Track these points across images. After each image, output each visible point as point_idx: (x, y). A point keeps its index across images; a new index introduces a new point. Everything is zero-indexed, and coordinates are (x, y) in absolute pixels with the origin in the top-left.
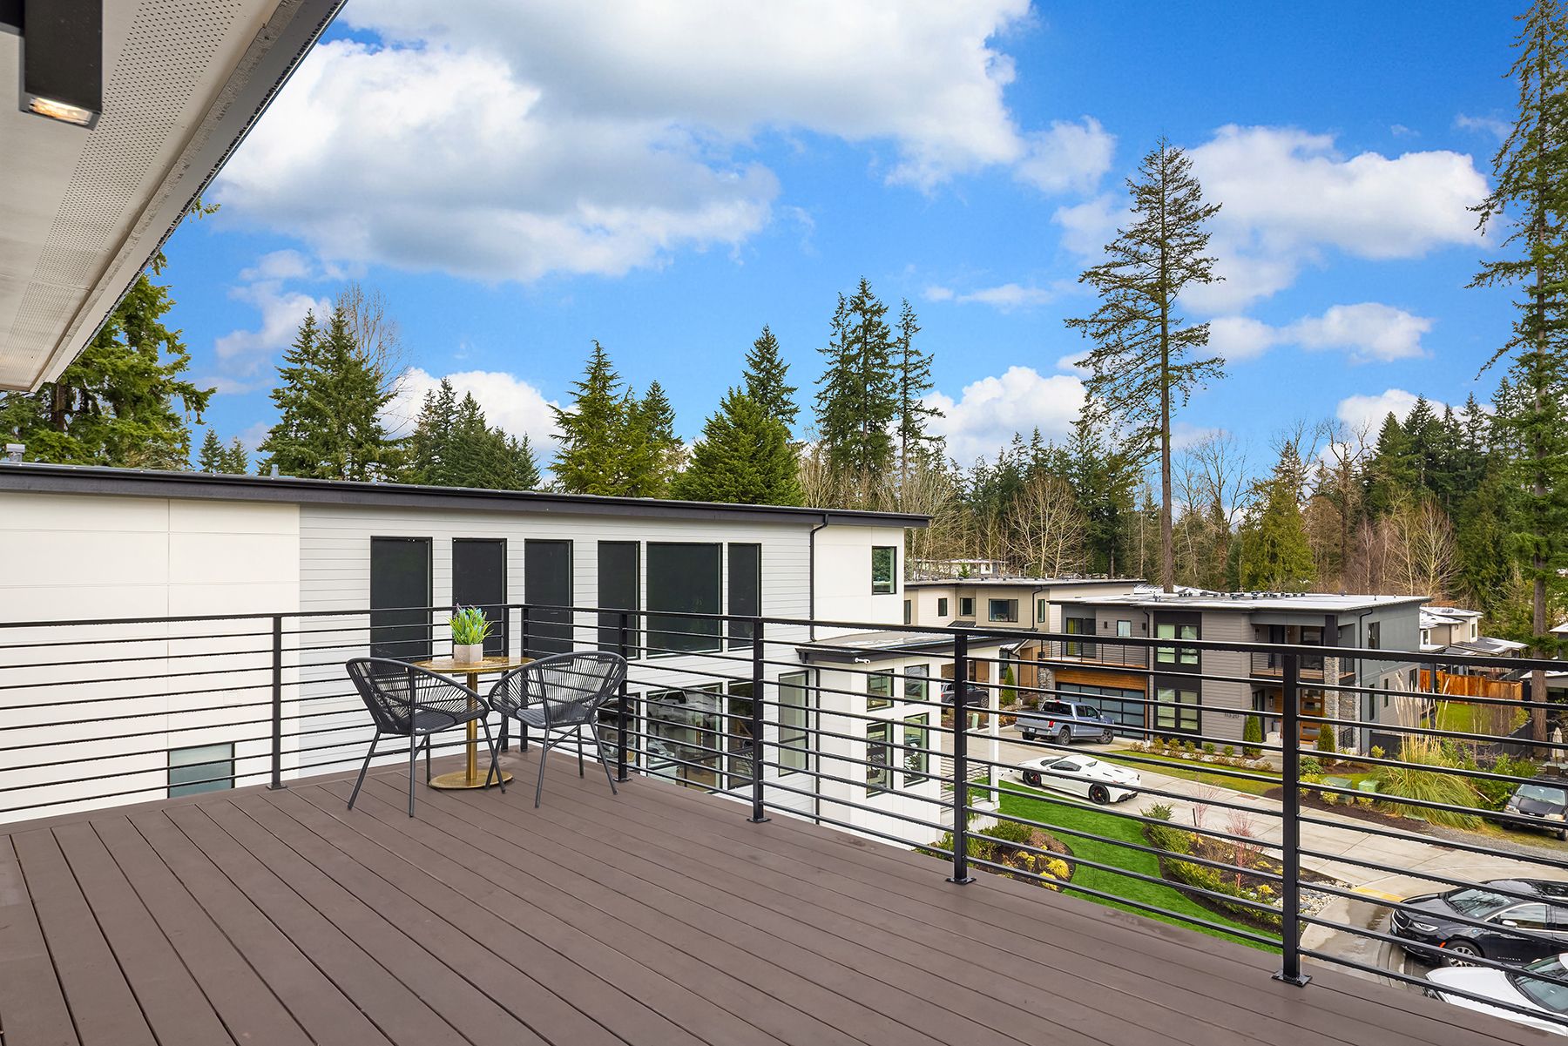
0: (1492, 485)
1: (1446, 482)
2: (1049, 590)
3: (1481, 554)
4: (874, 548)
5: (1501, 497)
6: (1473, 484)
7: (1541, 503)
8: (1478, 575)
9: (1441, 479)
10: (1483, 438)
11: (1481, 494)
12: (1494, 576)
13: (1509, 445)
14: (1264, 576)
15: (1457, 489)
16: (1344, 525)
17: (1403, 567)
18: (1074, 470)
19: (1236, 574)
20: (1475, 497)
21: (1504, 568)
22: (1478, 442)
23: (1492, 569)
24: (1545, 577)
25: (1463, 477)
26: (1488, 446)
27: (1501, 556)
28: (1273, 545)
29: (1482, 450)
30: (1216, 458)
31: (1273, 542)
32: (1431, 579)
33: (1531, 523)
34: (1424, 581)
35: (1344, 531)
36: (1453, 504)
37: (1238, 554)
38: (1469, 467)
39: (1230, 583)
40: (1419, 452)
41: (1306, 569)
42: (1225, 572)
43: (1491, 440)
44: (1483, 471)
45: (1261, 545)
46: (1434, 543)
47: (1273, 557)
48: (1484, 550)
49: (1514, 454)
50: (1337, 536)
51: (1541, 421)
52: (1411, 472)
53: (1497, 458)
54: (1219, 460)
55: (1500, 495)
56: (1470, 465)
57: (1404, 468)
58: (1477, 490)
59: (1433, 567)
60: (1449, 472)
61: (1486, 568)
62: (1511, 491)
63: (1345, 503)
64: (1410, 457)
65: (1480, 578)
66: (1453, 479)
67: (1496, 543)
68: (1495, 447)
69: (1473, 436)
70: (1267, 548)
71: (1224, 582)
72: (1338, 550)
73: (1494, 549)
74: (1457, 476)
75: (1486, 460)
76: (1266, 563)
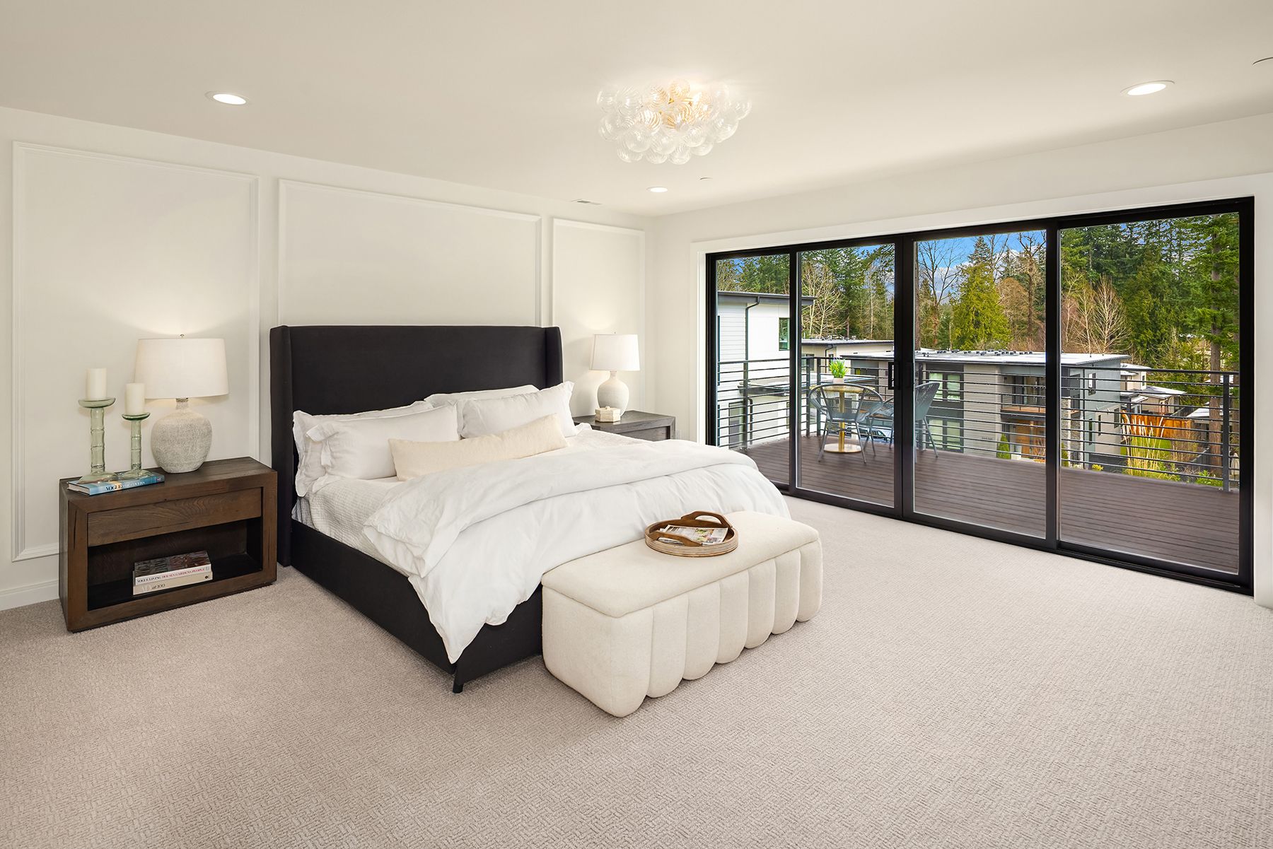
0: (1149, 269)
1: (1110, 267)
2: (836, 347)
3: (1140, 322)
4: (780, 319)
5: (1156, 278)
6: (1134, 268)
7: (1218, 286)
8: (1137, 339)
9: (1105, 264)
10: (1139, 233)
11: (1139, 276)
12: (1150, 339)
13: (1162, 239)
14: (969, 338)
15: (1119, 272)
16: (1030, 300)
17: (1082, 331)
18: (819, 258)
19: (947, 337)
20: (1135, 278)
21: (1158, 333)
22: (1135, 236)
23: (1149, 334)
24: (1220, 341)
25: (1123, 263)
26: (1145, 240)
27: (1155, 324)
28: (977, 314)
29: (1139, 242)
30: (930, 249)
31: (977, 312)
32: (1106, 342)
33: (1209, 301)
34: (1099, 343)
35: (1030, 305)
36: (1115, 284)
37: (948, 321)
38: (1127, 256)
39: (941, 343)
40: (1088, 244)
41: (1003, 333)
42: (937, 334)
43: (1147, 235)
44: (1142, 258)
45: (968, 314)
46: (1107, 313)
47: (977, 324)
48: (1142, 320)
49: (1166, 245)
50: (1024, 308)
51: (1217, 225)
52: (1082, 259)
53: (1153, 248)
54: (932, 251)
55: (1155, 277)
56: (1128, 254)
57: (1077, 256)
58: (1136, 274)
59: (1106, 332)
60: (1112, 259)
61: (1144, 333)
62: (1164, 274)
63: (1031, 283)
64: (1081, 248)
65: (1139, 341)
66: (1115, 264)
67: (1152, 314)
68: (1151, 241)
69: (1132, 232)
70: (972, 317)
71: (936, 343)
72: (1025, 319)
73: (1150, 318)
74: (1118, 262)
75: (1145, 250)
76: (971, 328)
